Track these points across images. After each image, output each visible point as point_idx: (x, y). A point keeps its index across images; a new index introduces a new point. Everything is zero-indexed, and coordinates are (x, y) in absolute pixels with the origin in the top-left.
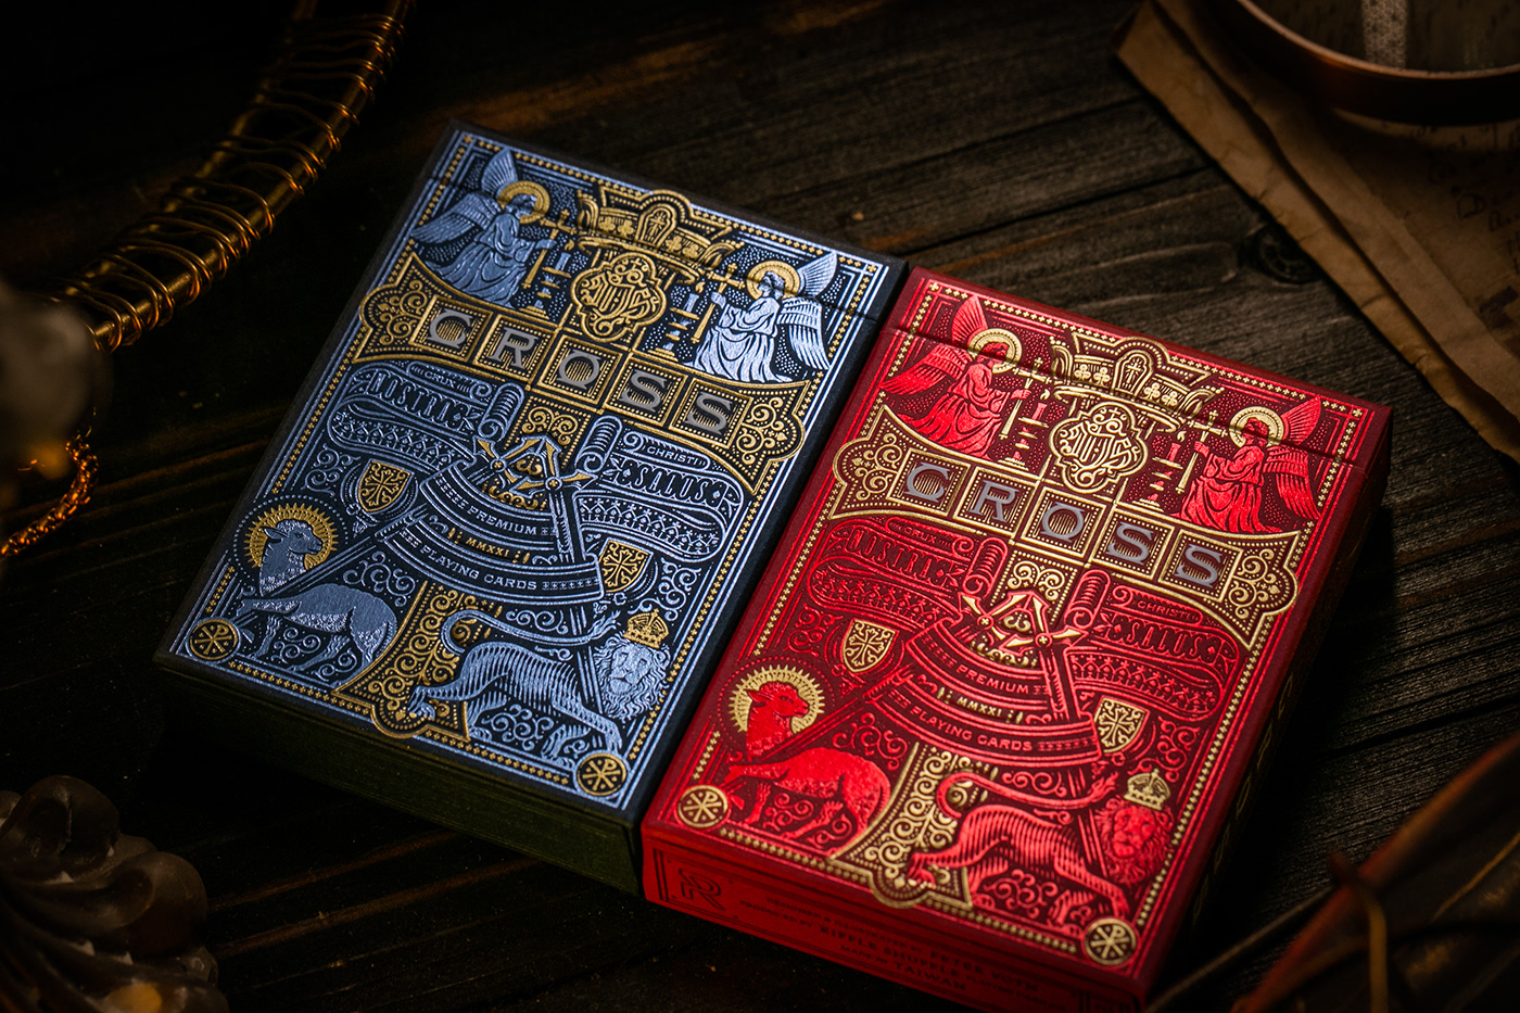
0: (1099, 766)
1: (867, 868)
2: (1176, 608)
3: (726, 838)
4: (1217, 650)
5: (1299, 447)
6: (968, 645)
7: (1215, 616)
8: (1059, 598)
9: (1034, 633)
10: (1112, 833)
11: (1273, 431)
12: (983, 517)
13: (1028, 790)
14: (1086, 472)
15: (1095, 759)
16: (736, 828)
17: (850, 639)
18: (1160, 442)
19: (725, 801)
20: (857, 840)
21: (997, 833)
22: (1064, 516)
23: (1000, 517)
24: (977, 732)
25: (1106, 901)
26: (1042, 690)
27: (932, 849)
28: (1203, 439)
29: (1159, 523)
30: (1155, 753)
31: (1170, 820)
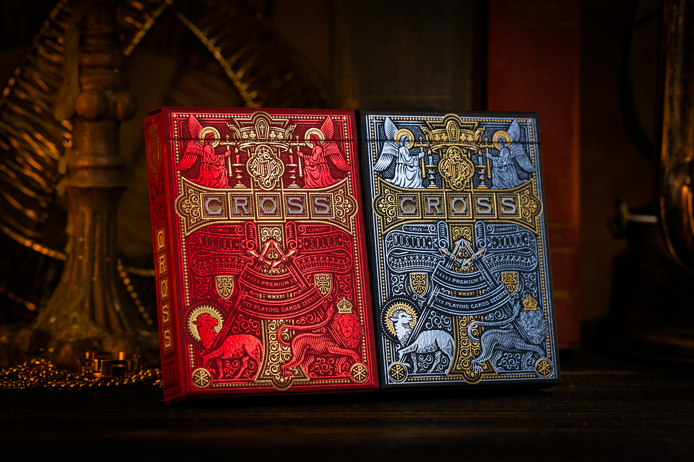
0: (325, 304)
1: (269, 379)
2: (321, 227)
3: (216, 387)
4: (342, 239)
5: (332, 141)
6: (260, 272)
7: (335, 225)
8: (282, 239)
9: (280, 257)
10: (341, 329)
11: (320, 137)
12: (240, 214)
13: (307, 324)
14: (266, 180)
15: (323, 302)
16: (218, 382)
17: (218, 285)
18: (285, 157)
19: (208, 373)
20: (260, 369)
21: (305, 346)
22: (268, 203)
23: (246, 212)
24: (280, 307)
25: (351, 357)
26: (293, 280)
27: (287, 362)
28: (299, 150)
29: (301, 193)
30: (341, 290)
31: (357, 316)
